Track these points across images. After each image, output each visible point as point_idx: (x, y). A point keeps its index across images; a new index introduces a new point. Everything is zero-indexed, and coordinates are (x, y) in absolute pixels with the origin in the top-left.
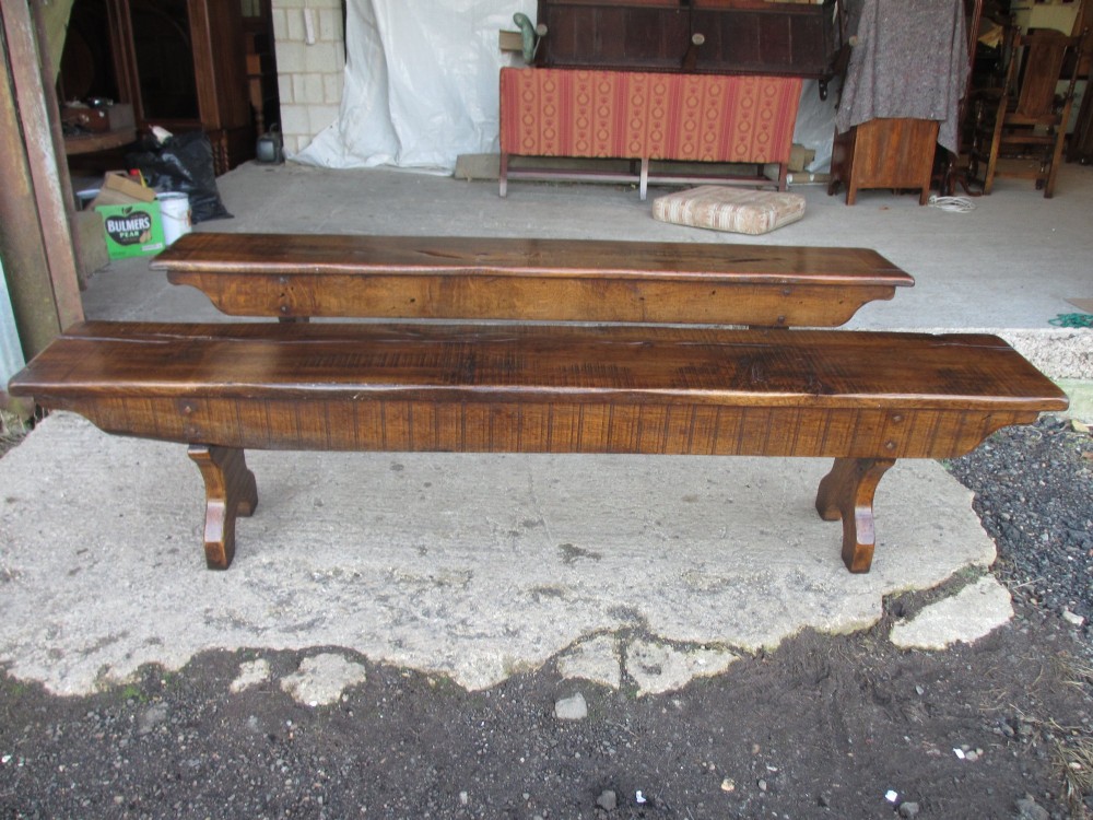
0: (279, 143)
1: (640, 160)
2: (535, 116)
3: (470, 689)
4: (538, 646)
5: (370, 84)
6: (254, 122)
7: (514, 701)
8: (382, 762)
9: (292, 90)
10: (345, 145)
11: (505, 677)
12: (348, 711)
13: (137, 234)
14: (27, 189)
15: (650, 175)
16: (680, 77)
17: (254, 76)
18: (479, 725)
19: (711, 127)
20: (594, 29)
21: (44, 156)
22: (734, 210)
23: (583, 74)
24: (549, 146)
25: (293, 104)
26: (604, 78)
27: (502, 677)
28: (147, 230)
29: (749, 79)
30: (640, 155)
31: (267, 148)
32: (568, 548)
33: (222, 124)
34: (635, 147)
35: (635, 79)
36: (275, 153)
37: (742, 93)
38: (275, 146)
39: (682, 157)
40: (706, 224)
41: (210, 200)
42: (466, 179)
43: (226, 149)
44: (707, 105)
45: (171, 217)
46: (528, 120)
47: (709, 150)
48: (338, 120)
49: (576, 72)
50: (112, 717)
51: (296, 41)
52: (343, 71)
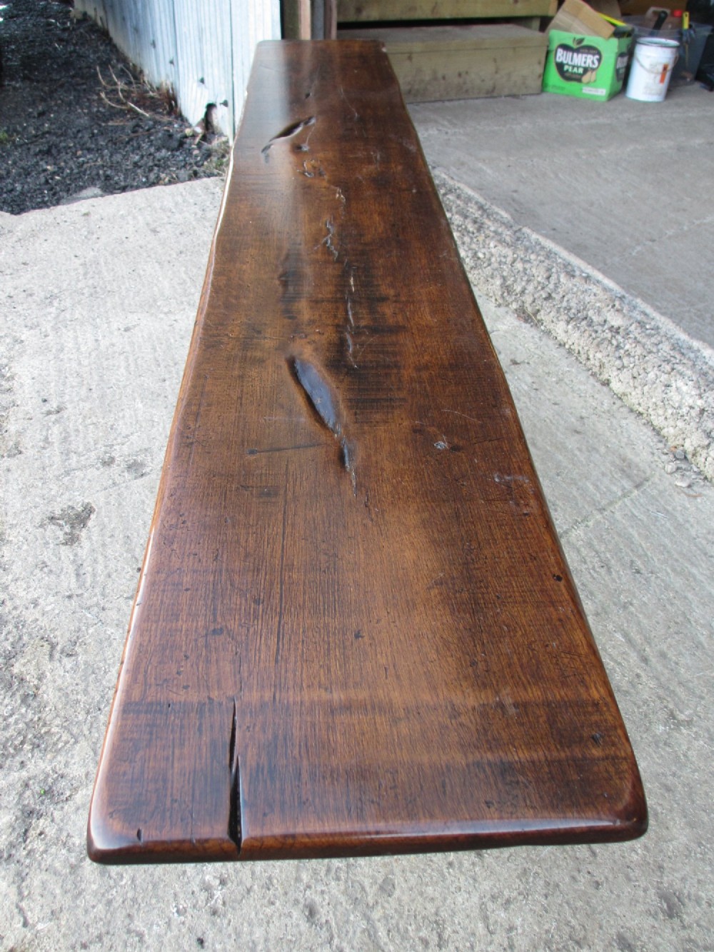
13: (581, 71)
28: (593, 70)
45: (642, 66)
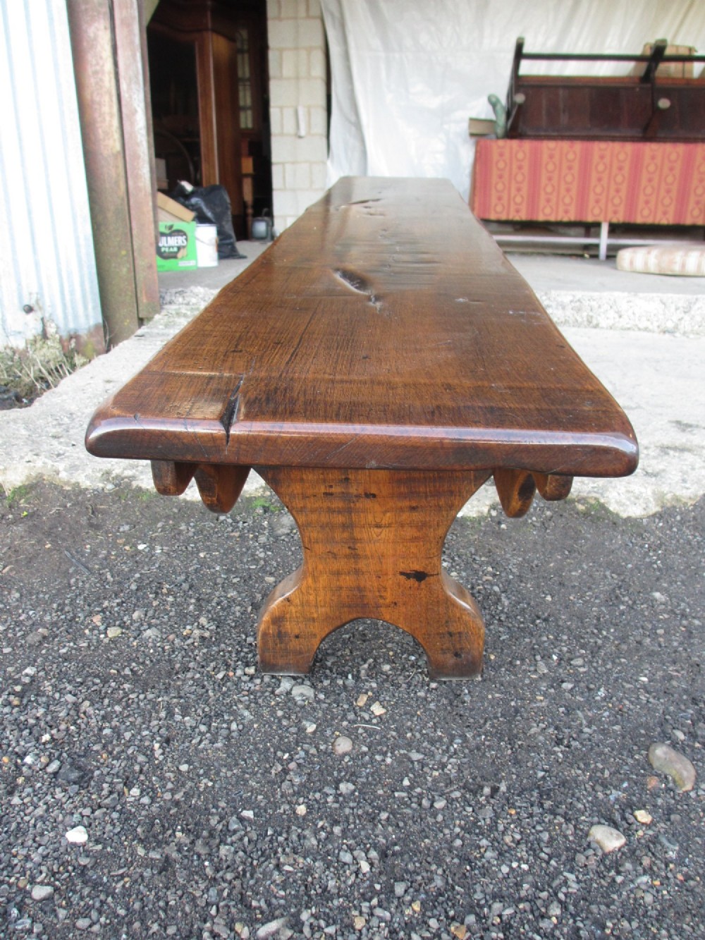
0: (271, 225)
1: (600, 224)
2: (506, 183)
3: (624, 515)
4: (687, 485)
6: (246, 215)
7: (675, 529)
8: (552, 565)
9: (284, 178)
11: (658, 509)
12: (499, 523)
13: (175, 249)
14: (118, 147)
15: (609, 237)
16: (641, 145)
17: (247, 175)
18: (642, 547)
19: (668, 191)
20: (561, 106)
21: (136, 111)
22: (701, 256)
23: (551, 144)
24: (518, 211)
25: (284, 190)
26: (571, 147)
27: (654, 508)
28: (184, 247)
30: (599, 219)
31: (261, 227)
32: (678, 423)
34: (596, 211)
35: (599, 147)
36: (267, 232)
37: (698, 159)
38: (267, 225)
39: (639, 220)
40: (672, 271)
41: (228, 241)
44: (666, 170)
45: (202, 241)
46: (500, 186)
47: (665, 213)
49: (545, 142)
50: (244, 523)
51: (289, 135)
52: (324, 163)
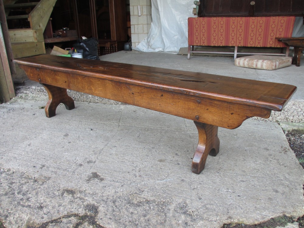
0: (131, 45)
1: (234, 47)
2: (199, 33)
4: (45, 216)
5: (158, 28)
9: (135, 29)
10: (149, 45)
15: (238, 52)
16: (249, 18)
17: (129, 27)
19: (260, 35)
20: (220, 4)
22: (263, 61)
23: (215, 18)
24: (204, 43)
25: (135, 34)
26: (222, 19)
29: (274, 18)
30: (234, 45)
31: (127, 46)
32: (95, 174)
33: (117, 39)
34: (233, 42)
35: (232, 19)
36: (129, 48)
37: (271, 23)
38: (129, 45)
39: (249, 46)
40: (253, 67)
42: (181, 55)
43: (117, 47)
44: (258, 27)
46: (197, 34)
47: (259, 43)
48: (147, 38)
49: (212, 18)
51: (136, 15)
52: (151, 24)
